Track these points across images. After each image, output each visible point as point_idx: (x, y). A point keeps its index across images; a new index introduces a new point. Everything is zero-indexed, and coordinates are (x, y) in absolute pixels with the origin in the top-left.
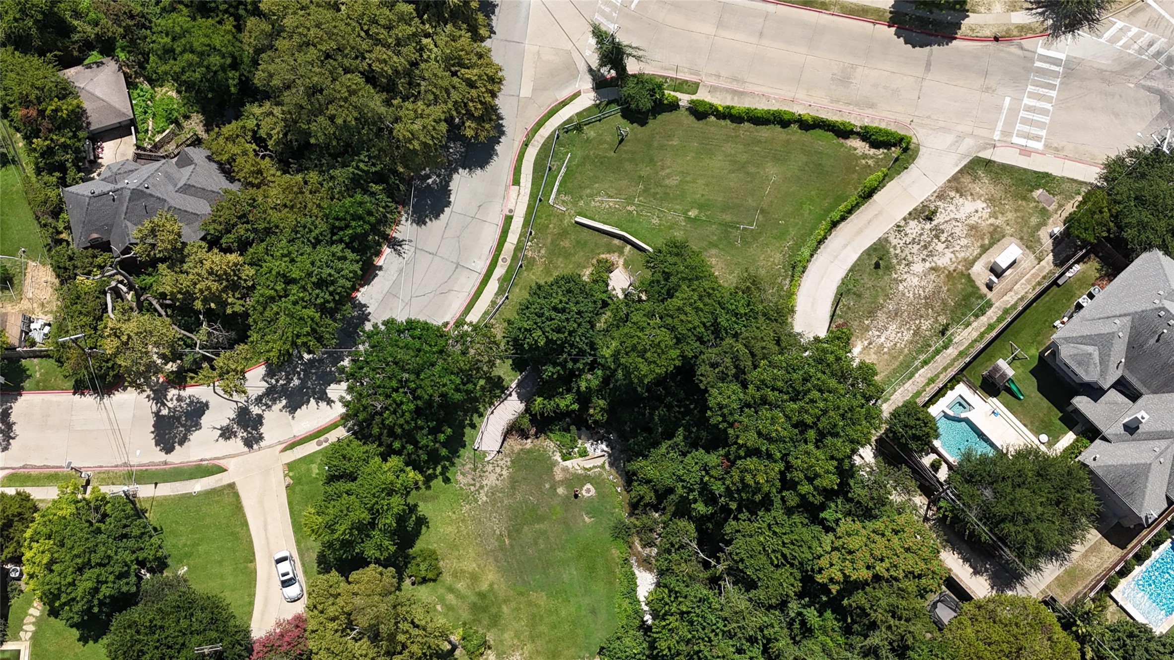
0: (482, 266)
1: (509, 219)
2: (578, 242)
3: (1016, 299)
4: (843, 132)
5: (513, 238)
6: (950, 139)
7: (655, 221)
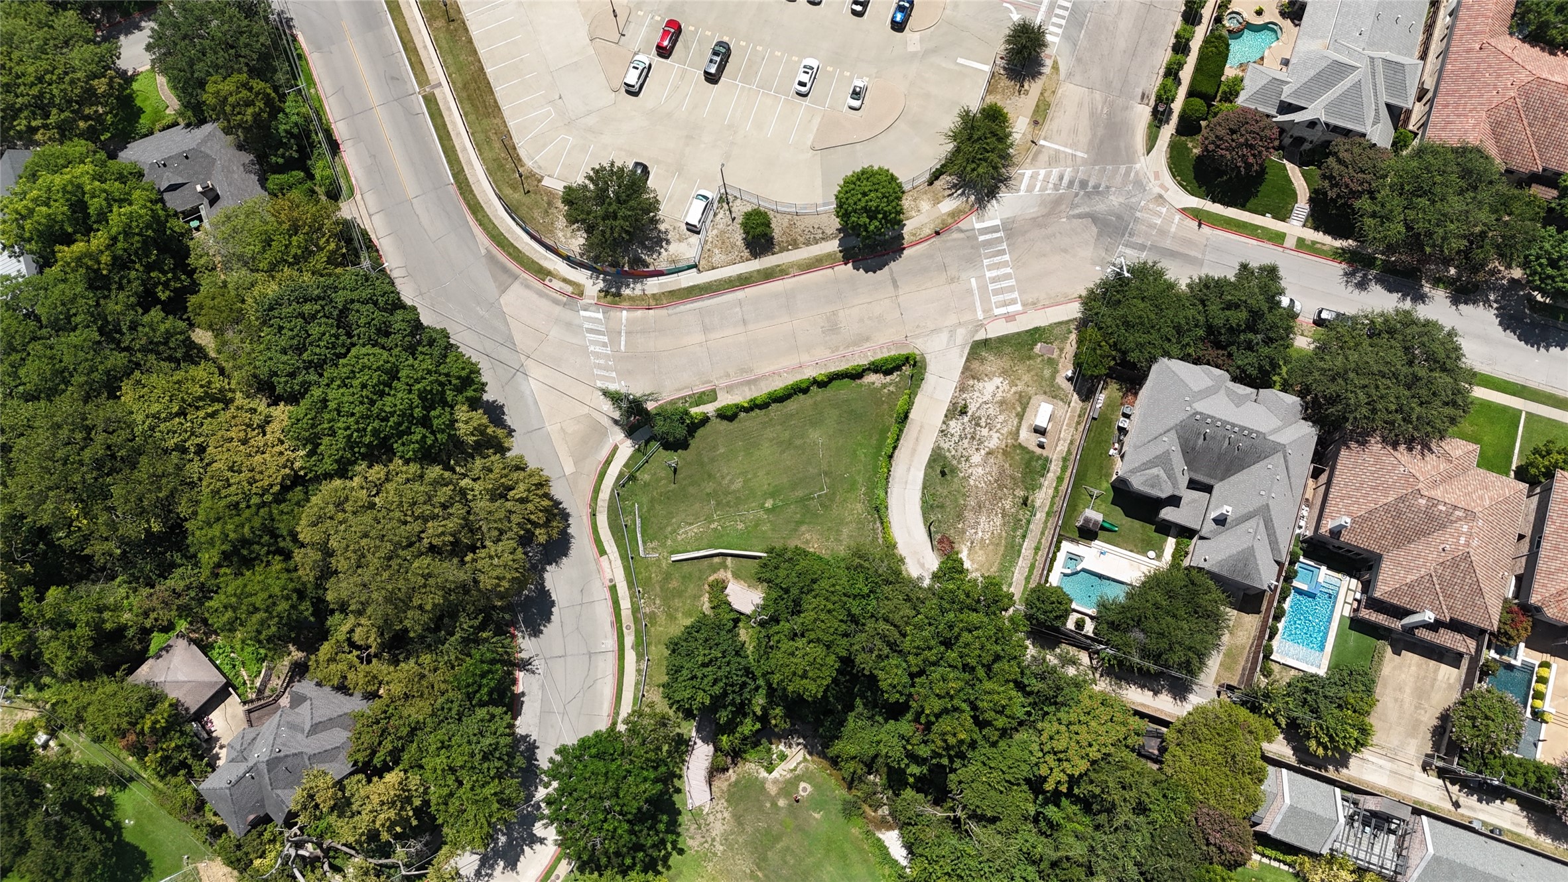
0: (610, 643)
1: (613, 589)
2: (684, 577)
3: (1066, 445)
4: (856, 375)
5: (625, 604)
6: (944, 336)
7: (741, 526)
